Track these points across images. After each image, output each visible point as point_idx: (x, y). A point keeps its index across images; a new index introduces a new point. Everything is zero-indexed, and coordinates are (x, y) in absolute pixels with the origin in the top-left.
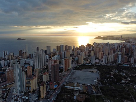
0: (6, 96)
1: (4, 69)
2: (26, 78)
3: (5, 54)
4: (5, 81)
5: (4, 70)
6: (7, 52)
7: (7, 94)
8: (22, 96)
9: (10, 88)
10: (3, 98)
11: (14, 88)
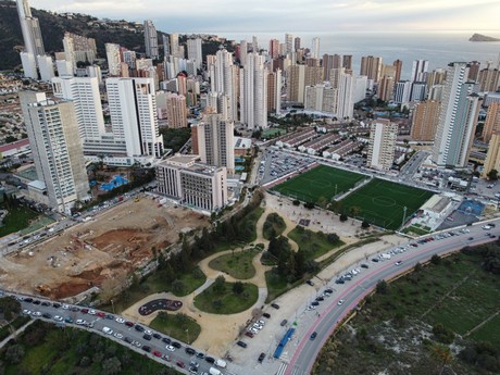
0: (403, 163)
1: (408, 107)
2: (475, 142)
3: (419, 71)
4: (405, 134)
5: (406, 111)
6: (427, 64)
7: (406, 159)
8: (448, 175)
9: (414, 151)
10: (394, 164)
11: (427, 154)
